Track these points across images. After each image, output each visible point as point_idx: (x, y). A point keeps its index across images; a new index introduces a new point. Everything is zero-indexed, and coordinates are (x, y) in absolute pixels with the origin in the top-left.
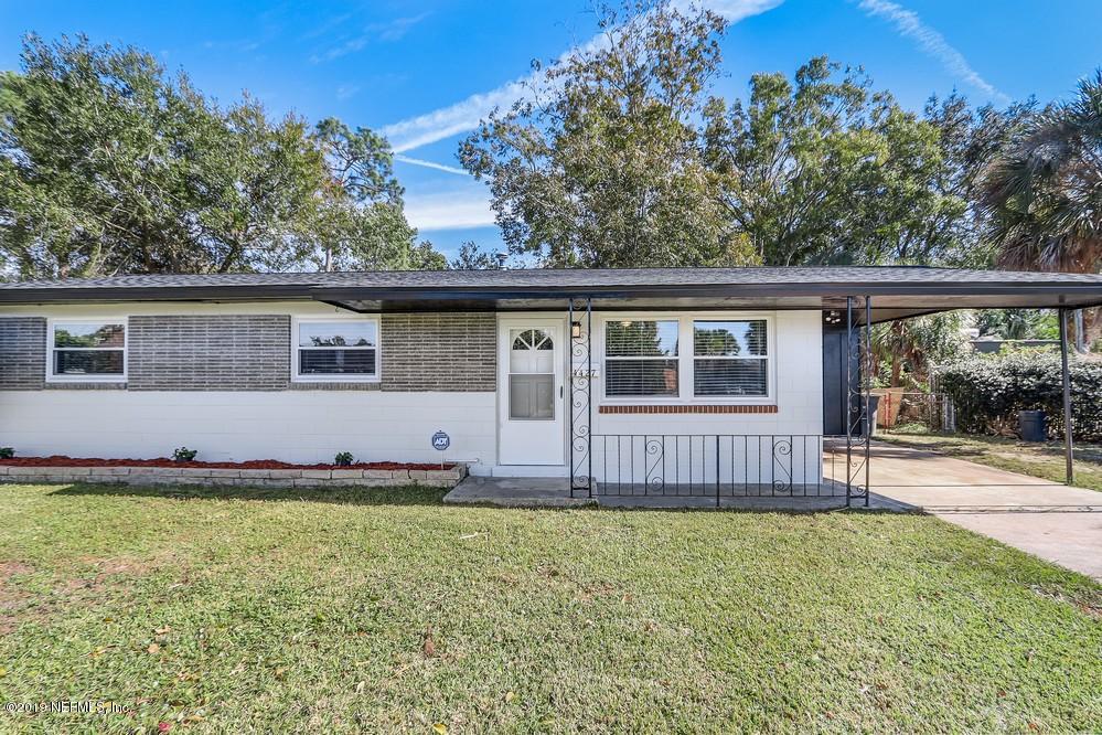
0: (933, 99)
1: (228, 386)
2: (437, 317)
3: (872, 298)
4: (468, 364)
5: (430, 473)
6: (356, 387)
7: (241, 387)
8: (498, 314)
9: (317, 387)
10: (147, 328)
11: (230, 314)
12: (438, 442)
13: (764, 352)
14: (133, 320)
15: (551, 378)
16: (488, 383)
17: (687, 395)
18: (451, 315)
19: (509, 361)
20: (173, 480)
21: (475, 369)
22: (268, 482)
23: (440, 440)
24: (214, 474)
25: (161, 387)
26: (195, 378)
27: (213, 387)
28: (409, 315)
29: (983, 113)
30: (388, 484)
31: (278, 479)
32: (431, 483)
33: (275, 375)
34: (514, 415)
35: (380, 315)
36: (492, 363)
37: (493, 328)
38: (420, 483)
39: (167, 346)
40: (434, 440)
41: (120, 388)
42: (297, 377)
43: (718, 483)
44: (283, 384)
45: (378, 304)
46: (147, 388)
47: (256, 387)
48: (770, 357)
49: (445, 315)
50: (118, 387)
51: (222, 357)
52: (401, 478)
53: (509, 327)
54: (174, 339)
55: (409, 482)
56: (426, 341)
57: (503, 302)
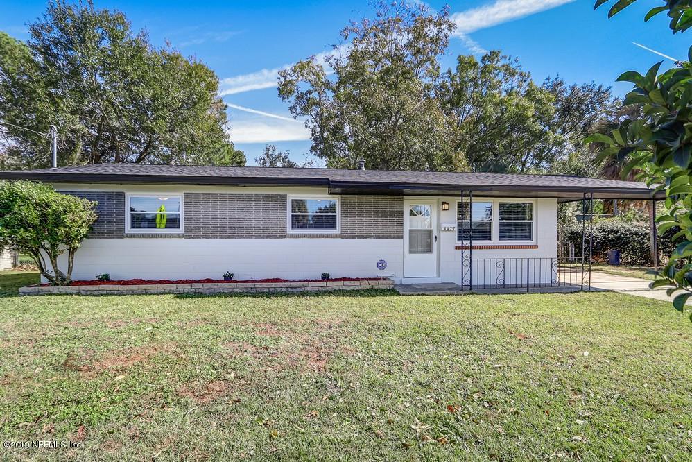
0: (548, 79)
1: (249, 235)
2: (372, 198)
3: (594, 194)
4: (388, 223)
5: (380, 282)
6: (327, 236)
7: (258, 236)
8: (404, 197)
9: (305, 236)
10: (197, 201)
11: (250, 193)
12: (380, 265)
13: (531, 219)
14: (187, 196)
15: (430, 232)
16: (399, 234)
17: (496, 240)
18: (379, 197)
19: (409, 223)
20: (230, 290)
21: (393, 226)
22: (290, 290)
23: (382, 264)
24: (257, 286)
25: (206, 236)
26: (228, 231)
27: (240, 236)
28: (357, 196)
29: (572, 88)
30: (357, 288)
31: (295, 288)
32: (381, 287)
33: (278, 229)
34: (411, 252)
35: (340, 196)
36: (401, 223)
37: (402, 204)
38: (375, 287)
39: (210, 212)
40: (378, 264)
41: (179, 237)
42: (290, 230)
43: (528, 284)
44: (283, 234)
45: (338, 190)
46: (198, 237)
47: (267, 236)
48: (534, 221)
49: (376, 197)
50: (179, 236)
51: (246, 218)
52: (365, 285)
53: (409, 204)
54: (215, 208)
55: (369, 287)
56: (366, 212)
57: (406, 191)
